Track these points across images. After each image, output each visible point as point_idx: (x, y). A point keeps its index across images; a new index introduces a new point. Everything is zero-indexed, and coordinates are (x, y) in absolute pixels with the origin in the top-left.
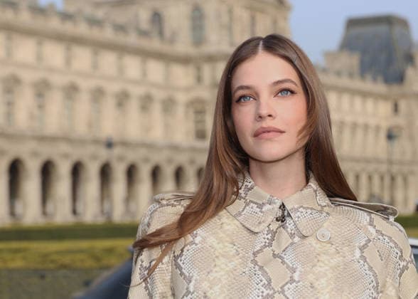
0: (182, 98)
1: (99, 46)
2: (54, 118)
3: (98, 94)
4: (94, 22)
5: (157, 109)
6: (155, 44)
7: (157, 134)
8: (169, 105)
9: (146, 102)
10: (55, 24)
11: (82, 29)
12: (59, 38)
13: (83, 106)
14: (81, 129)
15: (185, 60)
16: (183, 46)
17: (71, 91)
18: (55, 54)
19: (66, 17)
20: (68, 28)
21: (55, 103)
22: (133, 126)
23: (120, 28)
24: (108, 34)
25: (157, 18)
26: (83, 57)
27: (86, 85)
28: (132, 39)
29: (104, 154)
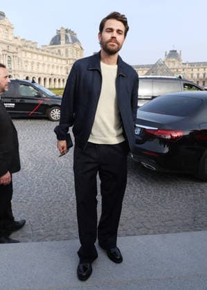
0: (64, 66)
1: (49, 56)
2: (41, 70)
3: (49, 65)
4: (47, 51)
5: (59, 68)
6: (58, 56)
7: (59, 73)
8: (61, 68)
9: (57, 67)
10: (40, 52)
11: (45, 53)
12: (41, 54)
13: (46, 67)
14: (46, 72)
15: (64, 59)
16: (64, 57)
17: (44, 65)
18: (40, 57)
19: (42, 50)
20: (43, 53)
21: (41, 66)
22: (55, 71)
23: (52, 53)
24: (50, 54)
25: (59, 51)
26: (46, 58)
27: (47, 63)
28: (55, 55)
29: (51, 76)
